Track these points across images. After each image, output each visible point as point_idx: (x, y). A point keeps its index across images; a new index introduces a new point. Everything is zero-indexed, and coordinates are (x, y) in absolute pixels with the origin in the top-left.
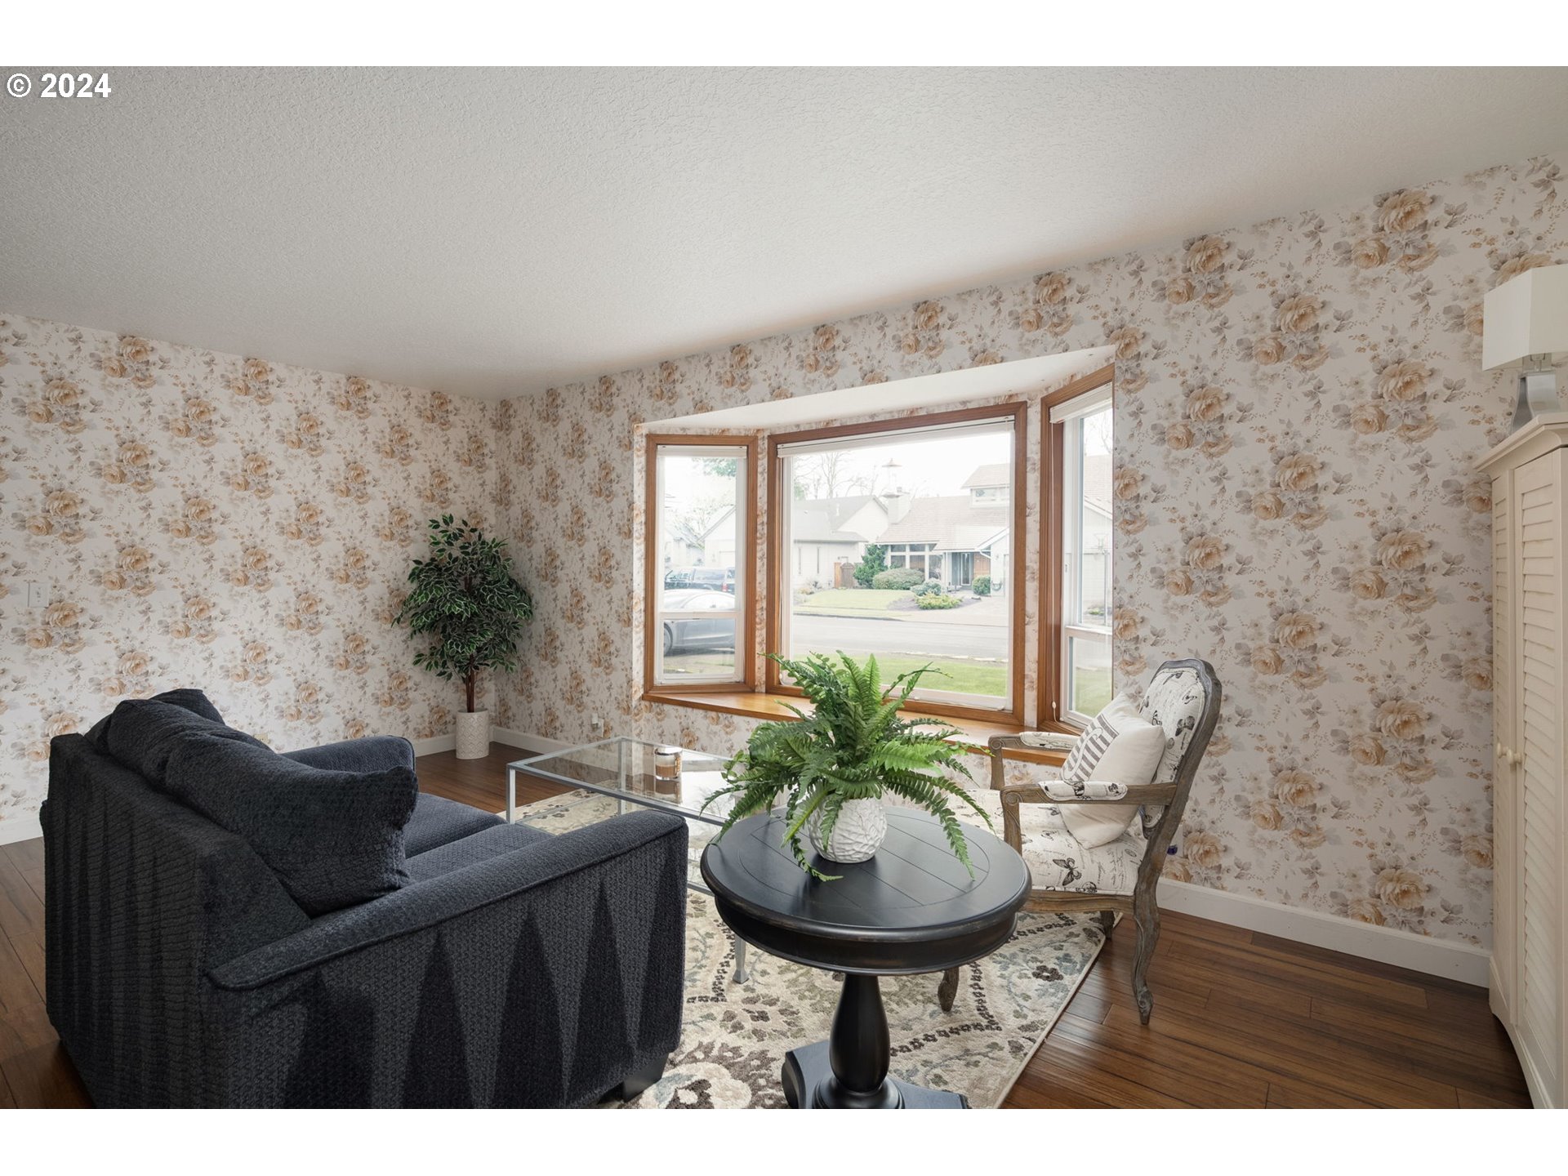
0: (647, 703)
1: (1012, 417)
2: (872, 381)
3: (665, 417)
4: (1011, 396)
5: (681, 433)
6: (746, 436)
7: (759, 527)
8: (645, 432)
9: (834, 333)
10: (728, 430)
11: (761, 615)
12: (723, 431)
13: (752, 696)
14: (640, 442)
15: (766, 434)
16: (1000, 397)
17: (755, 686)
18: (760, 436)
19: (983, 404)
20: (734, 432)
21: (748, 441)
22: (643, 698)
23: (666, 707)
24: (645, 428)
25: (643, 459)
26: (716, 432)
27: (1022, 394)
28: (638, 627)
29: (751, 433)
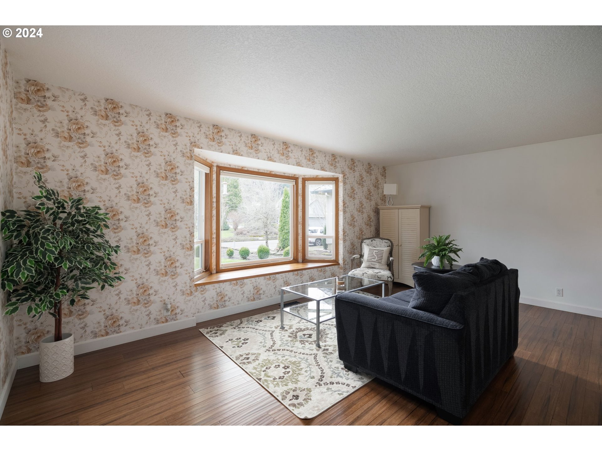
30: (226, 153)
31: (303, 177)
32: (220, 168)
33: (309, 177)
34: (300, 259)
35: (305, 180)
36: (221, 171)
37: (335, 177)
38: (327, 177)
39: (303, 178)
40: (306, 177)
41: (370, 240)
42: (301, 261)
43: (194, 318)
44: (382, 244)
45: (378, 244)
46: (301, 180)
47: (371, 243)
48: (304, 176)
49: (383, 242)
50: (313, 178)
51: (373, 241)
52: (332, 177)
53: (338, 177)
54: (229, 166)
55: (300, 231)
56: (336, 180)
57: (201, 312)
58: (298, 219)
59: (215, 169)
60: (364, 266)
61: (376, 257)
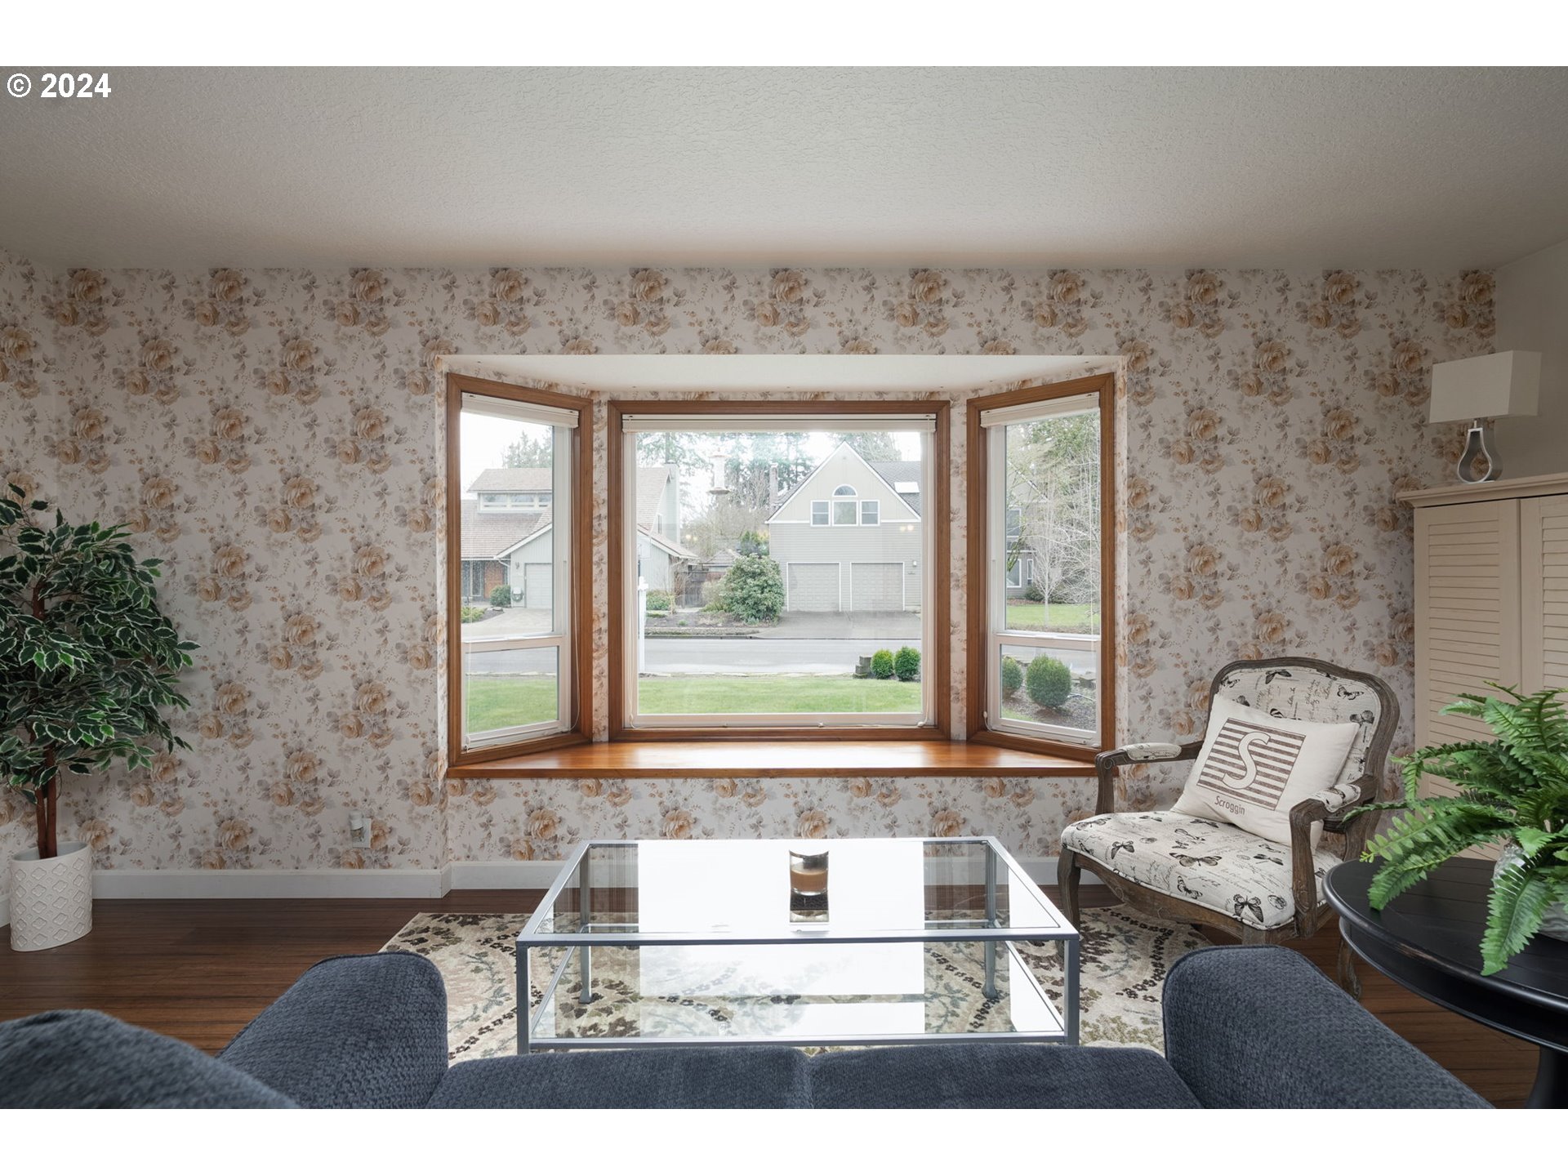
0: (456, 782)
1: (934, 416)
2: (856, 350)
3: (502, 350)
4: (932, 393)
5: (494, 379)
6: (578, 398)
7: (595, 523)
8: (445, 368)
9: (802, 282)
10: (557, 385)
11: (601, 640)
12: (550, 386)
13: (588, 749)
14: (440, 384)
15: (605, 398)
16: (920, 392)
17: (592, 734)
18: (595, 399)
19: (901, 397)
20: (563, 390)
21: (581, 404)
22: (448, 775)
23: (496, 783)
24: (447, 363)
25: (443, 410)
26: (541, 386)
27: (944, 392)
28: (441, 667)
29: (584, 394)
30: (540, 352)
31: (972, 396)
32: (623, 408)
33: (995, 391)
34: (958, 726)
35: (978, 405)
36: (625, 417)
37: (1097, 372)
38: (1063, 379)
39: (970, 402)
40: (982, 394)
41: (1262, 672)
42: (963, 737)
43: (437, 872)
44: (1322, 699)
45: (1300, 697)
46: (964, 409)
47: (1263, 687)
48: (975, 391)
49: (1327, 692)
50: (1009, 393)
51: (1277, 681)
52: (1086, 375)
53: (1113, 368)
54: (651, 398)
55: (958, 615)
56: (1102, 386)
57: (475, 858)
58: (949, 568)
59: (603, 413)
60: (1184, 808)
61: (1252, 768)
